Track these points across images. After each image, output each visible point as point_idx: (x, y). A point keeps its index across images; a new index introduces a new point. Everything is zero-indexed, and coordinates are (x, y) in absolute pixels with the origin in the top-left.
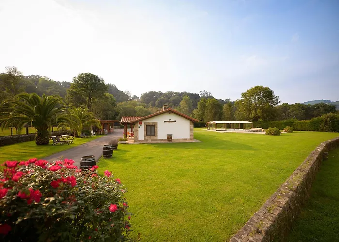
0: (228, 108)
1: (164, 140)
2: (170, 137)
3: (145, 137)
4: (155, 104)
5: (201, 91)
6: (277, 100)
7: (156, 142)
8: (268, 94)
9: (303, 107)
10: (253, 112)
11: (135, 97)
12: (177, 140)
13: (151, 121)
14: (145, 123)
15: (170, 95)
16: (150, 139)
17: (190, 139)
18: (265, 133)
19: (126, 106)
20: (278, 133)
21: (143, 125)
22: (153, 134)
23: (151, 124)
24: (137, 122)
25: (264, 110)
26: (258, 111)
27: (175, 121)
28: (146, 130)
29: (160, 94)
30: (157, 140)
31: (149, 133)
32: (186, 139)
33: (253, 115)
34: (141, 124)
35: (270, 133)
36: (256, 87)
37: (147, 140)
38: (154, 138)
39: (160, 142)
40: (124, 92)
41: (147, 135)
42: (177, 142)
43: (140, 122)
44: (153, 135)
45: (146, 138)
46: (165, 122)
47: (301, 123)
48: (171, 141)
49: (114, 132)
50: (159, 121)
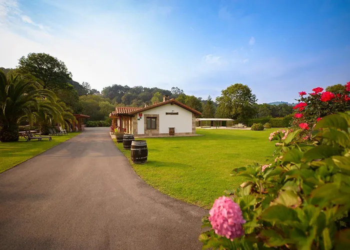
0: (209, 105)
1: (167, 134)
2: (172, 131)
3: (145, 130)
4: (121, 101)
5: (173, 88)
6: (254, 98)
7: (158, 136)
8: (246, 92)
9: (269, 108)
10: (234, 109)
11: (95, 91)
12: (180, 134)
13: (152, 113)
14: (145, 115)
15: (138, 90)
16: (151, 133)
17: (193, 133)
18: (250, 129)
19: (87, 101)
20: (262, 129)
21: (143, 117)
22: (153, 127)
23: (152, 116)
24: (136, 113)
25: (244, 109)
26: (239, 108)
27: (177, 114)
28: (147, 123)
29: (127, 89)
30: (158, 134)
31: (149, 126)
32: (189, 133)
33: (234, 112)
34: (141, 115)
35: (256, 129)
36: (236, 85)
37: (148, 135)
38: (154, 131)
39: (162, 136)
40: (81, 83)
41: (147, 128)
42: (180, 136)
43: (140, 113)
44: (153, 129)
45: (147, 132)
46: (167, 114)
47: (275, 120)
48: (173, 135)
49: (84, 131)
50: (161, 113)
